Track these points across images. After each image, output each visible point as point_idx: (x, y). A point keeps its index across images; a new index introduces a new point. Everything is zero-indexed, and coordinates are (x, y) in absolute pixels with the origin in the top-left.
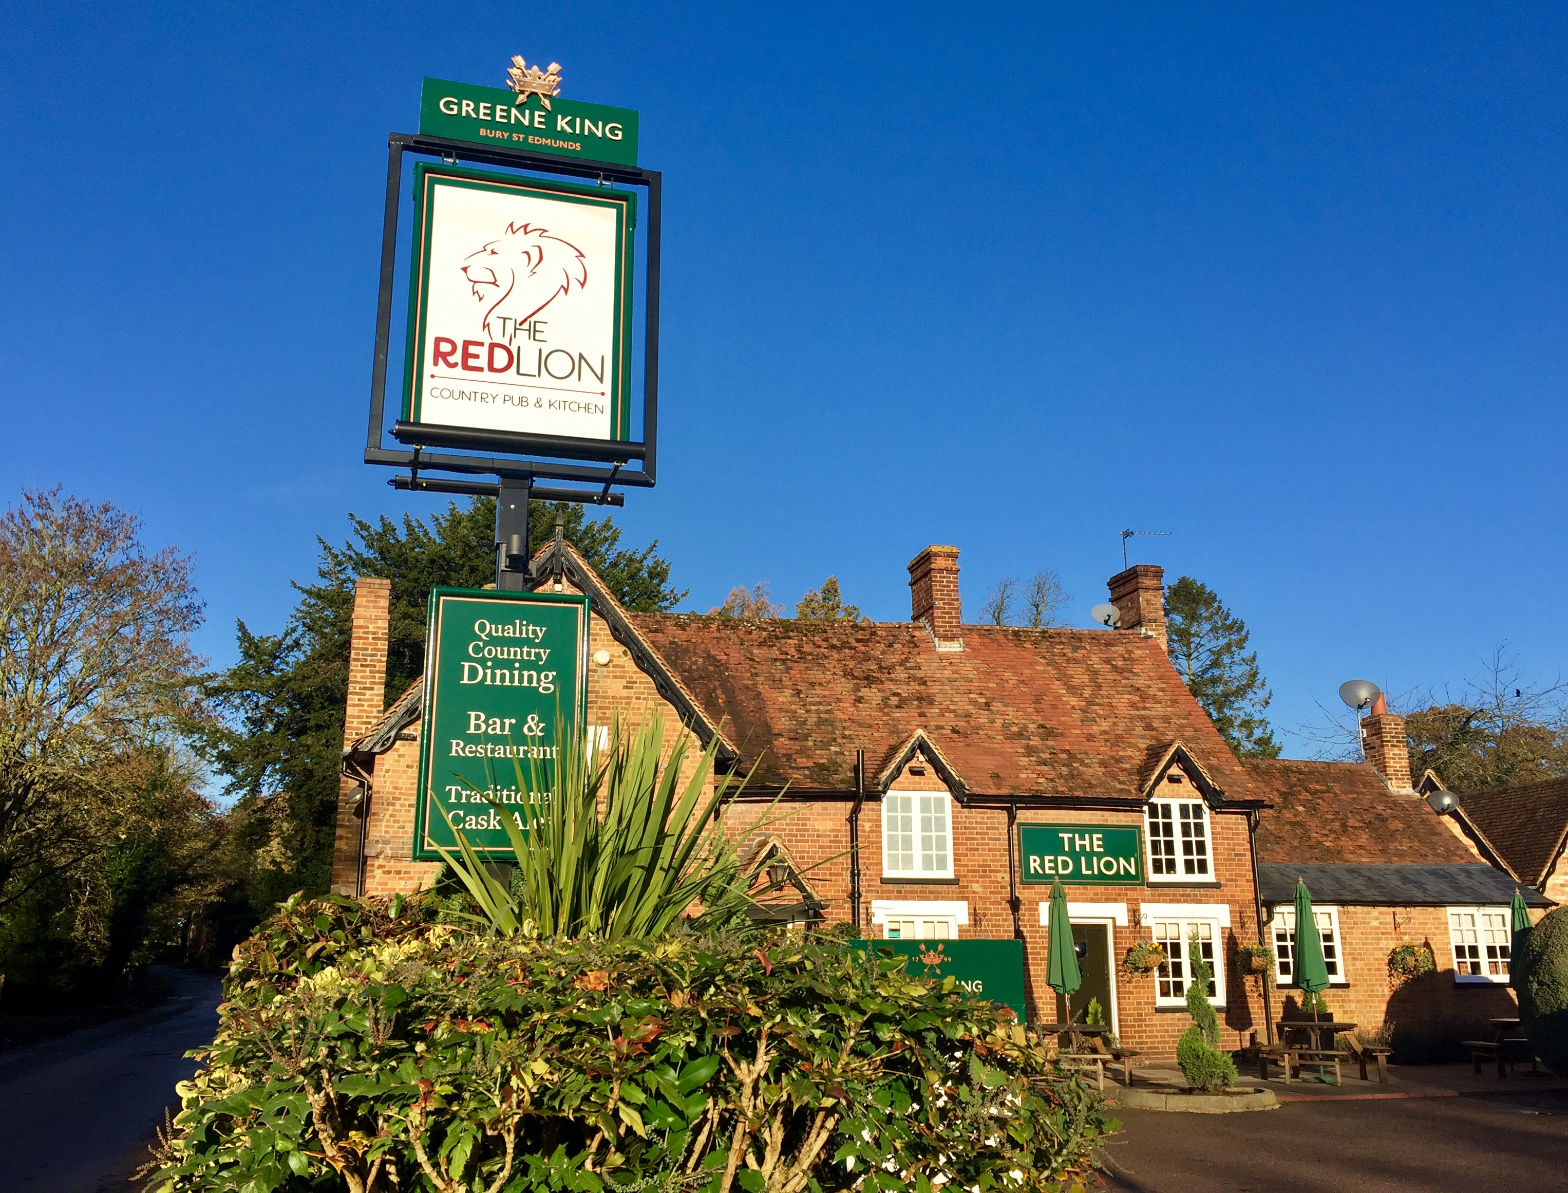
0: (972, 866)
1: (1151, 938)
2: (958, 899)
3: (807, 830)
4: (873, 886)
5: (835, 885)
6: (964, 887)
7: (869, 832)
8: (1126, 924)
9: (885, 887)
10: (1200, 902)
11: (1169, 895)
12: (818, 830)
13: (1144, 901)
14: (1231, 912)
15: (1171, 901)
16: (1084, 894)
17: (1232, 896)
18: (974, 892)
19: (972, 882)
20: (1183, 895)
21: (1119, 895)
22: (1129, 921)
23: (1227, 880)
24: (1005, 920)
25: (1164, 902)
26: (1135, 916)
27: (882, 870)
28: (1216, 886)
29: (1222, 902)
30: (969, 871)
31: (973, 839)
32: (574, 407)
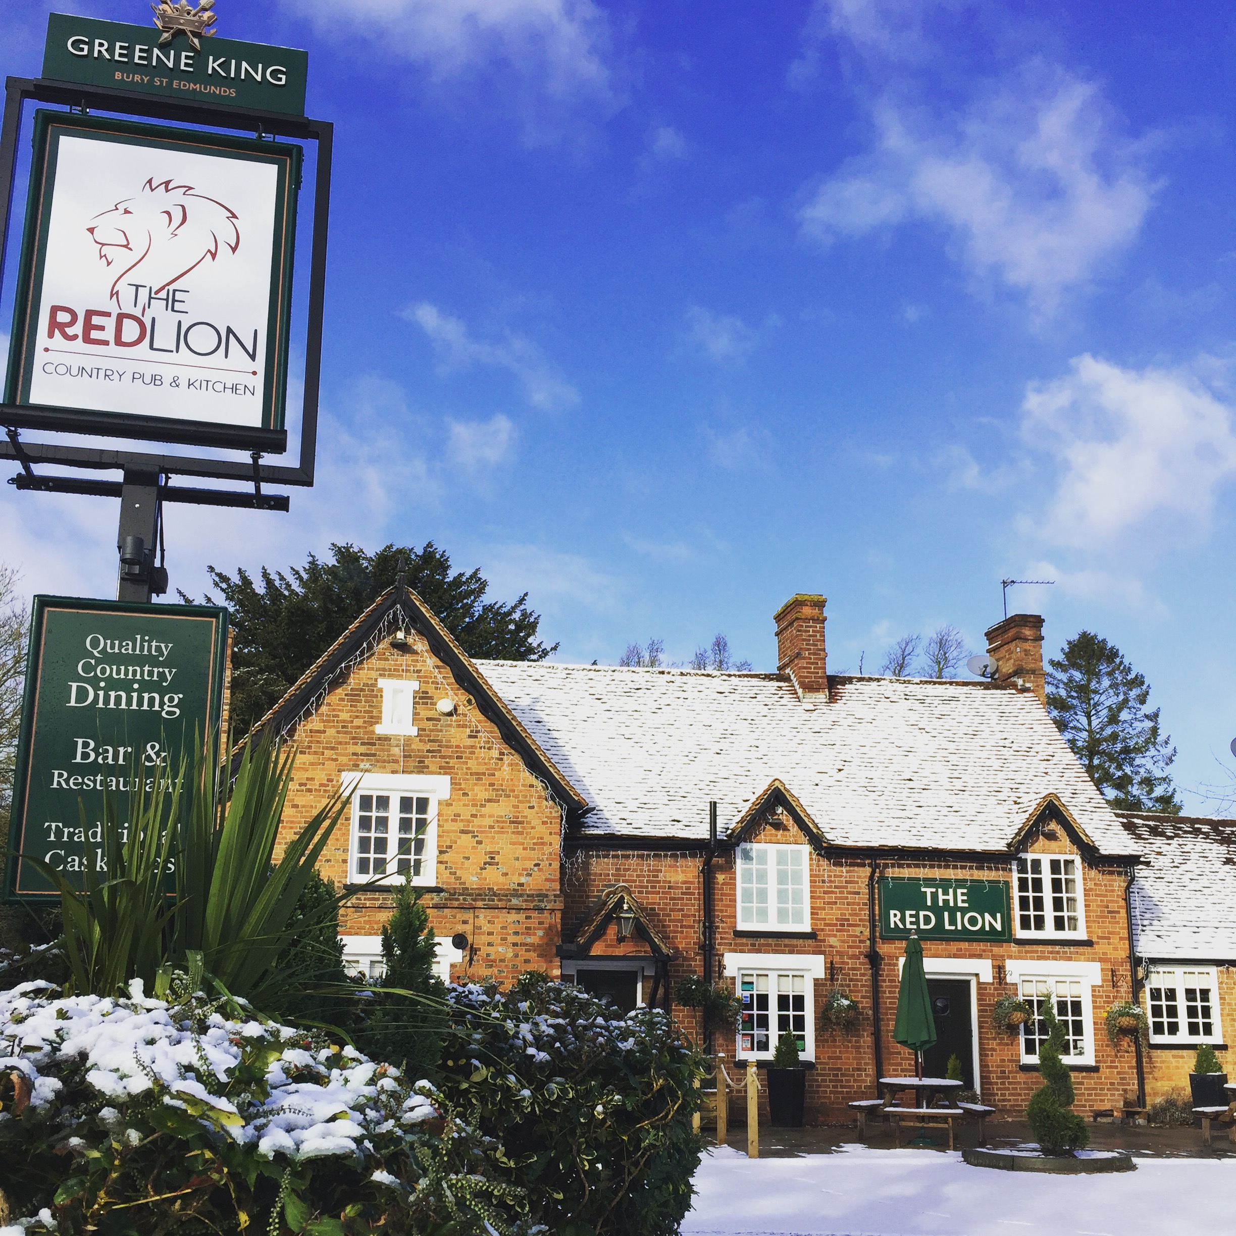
0: (829, 919)
1: (1017, 995)
2: (815, 953)
3: (659, 882)
4: (725, 939)
5: (686, 938)
6: (821, 941)
7: (723, 884)
8: (990, 979)
9: (739, 941)
10: (1070, 959)
11: (1037, 952)
12: (670, 882)
13: (1010, 957)
14: (1102, 970)
15: (1039, 958)
16: (945, 949)
17: (1104, 954)
18: (831, 946)
19: (829, 936)
20: (1051, 953)
21: (984, 951)
22: (994, 978)
23: (1098, 937)
24: (862, 975)
25: (1032, 958)
26: (1000, 973)
27: (735, 923)
28: (1088, 943)
29: (1093, 960)
30: (826, 925)
31: (832, 892)
32: (219, 387)
